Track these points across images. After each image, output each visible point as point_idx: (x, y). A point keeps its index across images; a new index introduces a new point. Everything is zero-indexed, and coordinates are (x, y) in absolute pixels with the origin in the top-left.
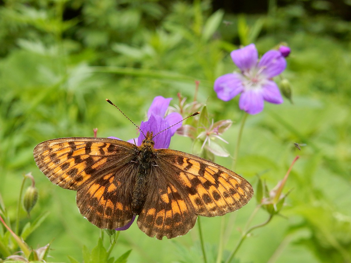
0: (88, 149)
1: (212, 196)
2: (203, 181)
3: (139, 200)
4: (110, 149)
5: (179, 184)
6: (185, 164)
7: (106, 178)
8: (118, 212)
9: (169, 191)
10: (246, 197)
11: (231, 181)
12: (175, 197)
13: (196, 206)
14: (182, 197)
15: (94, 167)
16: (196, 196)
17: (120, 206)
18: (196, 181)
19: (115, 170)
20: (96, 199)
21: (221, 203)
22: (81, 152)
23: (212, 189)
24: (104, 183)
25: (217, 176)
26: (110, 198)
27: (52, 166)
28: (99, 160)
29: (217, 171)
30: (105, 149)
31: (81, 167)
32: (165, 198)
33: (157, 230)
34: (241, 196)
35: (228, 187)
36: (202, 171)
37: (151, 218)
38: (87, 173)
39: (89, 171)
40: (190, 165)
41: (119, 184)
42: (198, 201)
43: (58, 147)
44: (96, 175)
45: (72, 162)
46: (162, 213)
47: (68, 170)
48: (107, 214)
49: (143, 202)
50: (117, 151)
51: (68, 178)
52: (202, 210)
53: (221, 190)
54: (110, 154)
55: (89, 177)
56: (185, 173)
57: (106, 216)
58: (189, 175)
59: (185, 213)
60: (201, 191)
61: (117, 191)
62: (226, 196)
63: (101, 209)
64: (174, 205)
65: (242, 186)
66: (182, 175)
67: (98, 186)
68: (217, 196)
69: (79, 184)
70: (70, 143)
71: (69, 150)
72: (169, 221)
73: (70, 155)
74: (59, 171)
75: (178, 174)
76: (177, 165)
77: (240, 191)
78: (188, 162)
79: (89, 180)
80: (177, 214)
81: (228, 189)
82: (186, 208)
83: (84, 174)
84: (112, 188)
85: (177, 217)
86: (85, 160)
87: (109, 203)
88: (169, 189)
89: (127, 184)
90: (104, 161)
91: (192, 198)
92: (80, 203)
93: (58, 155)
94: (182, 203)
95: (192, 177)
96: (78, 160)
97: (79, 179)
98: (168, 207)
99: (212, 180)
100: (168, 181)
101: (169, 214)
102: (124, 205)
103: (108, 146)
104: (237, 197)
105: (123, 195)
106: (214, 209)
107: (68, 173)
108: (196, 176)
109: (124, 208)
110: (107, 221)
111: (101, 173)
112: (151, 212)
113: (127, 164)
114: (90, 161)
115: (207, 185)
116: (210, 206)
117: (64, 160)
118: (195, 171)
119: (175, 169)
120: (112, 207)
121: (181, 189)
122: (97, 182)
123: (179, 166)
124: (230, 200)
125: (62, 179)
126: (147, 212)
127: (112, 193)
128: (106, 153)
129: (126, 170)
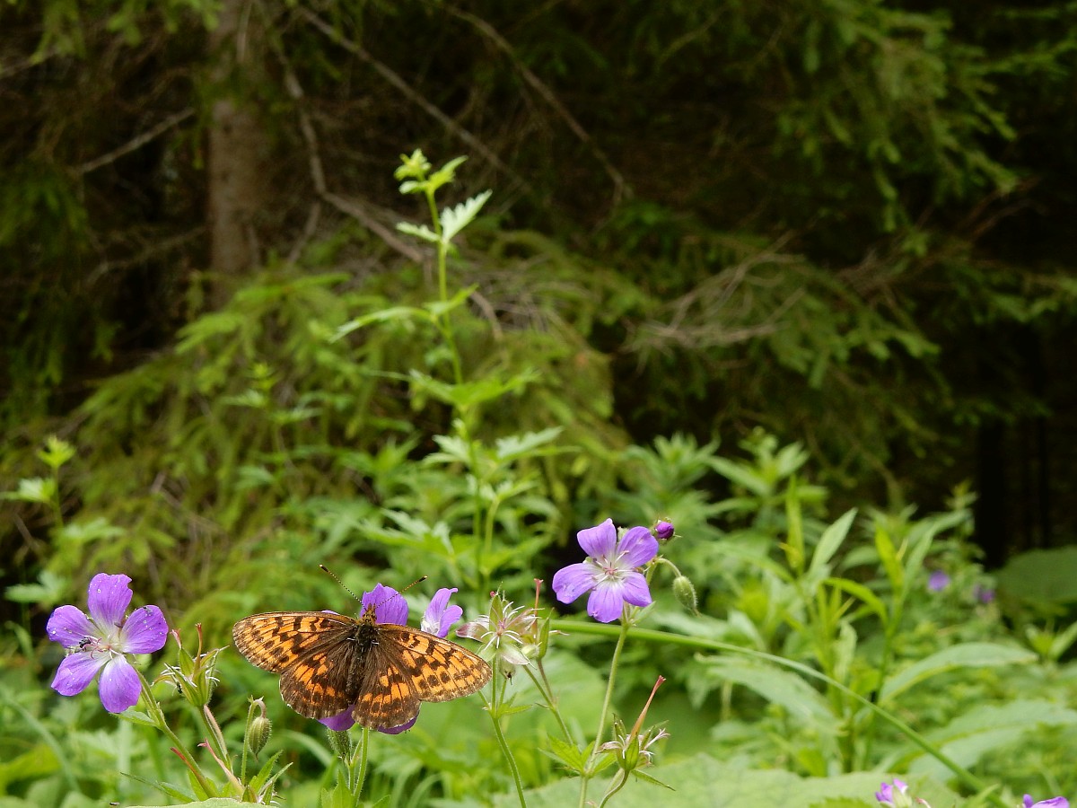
0: (297, 624)
1: (439, 677)
2: (430, 660)
3: (353, 684)
4: (323, 626)
5: (401, 664)
6: (411, 641)
7: (316, 658)
8: (328, 699)
9: (390, 673)
10: (481, 680)
11: (465, 661)
12: (395, 679)
13: (419, 690)
14: (404, 679)
15: (302, 645)
16: (420, 677)
17: (331, 692)
18: (421, 661)
19: (326, 648)
20: (303, 682)
21: (450, 686)
22: (289, 629)
23: (440, 669)
24: (313, 664)
25: (448, 655)
26: (318, 682)
27: (253, 645)
28: (309, 637)
29: (449, 650)
30: (317, 625)
31: (287, 646)
32: (384, 681)
33: (372, 718)
34: (476, 679)
35: (461, 668)
36: (431, 649)
37: (366, 705)
38: (294, 653)
39: (296, 650)
40: (417, 642)
41: (331, 665)
42: (422, 684)
43: (262, 624)
44: (305, 655)
45: (277, 640)
46: (379, 699)
47: (271, 649)
48: (315, 701)
49: (359, 686)
50: (332, 626)
51: (271, 659)
52: (426, 694)
53: (451, 672)
54: (322, 630)
55: (296, 657)
56: (409, 651)
57: (313, 703)
58: (413, 654)
59: (406, 699)
60: (427, 672)
61: (328, 674)
62: (458, 678)
63: (307, 695)
64: (394, 689)
65: (479, 667)
66: (405, 653)
67: (306, 667)
68: (445, 678)
69: (285, 665)
70: (277, 619)
71: (275, 627)
72: (386, 708)
73: (275, 632)
74: (261, 651)
75: (402, 652)
76: (401, 642)
77: (476, 673)
78: (415, 639)
79: (296, 661)
80: (397, 700)
81: (460, 671)
82: (408, 693)
83: (289, 654)
84: (322, 669)
85: (396, 703)
86: (292, 637)
87: (318, 688)
88: (389, 670)
89: (342, 666)
90: (315, 638)
91: (416, 680)
92: (284, 688)
93: (261, 632)
94: (404, 687)
95: (417, 656)
96: (284, 637)
97: (284, 659)
98: (387, 691)
99: (442, 660)
100: (389, 660)
101: (387, 699)
102: (337, 690)
103: (321, 621)
104: (470, 680)
105: (335, 679)
106: (440, 693)
107: (271, 653)
108: (423, 655)
109: (336, 694)
110: (314, 708)
111: (310, 652)
112: (367, 697)
113: (341, 642)
114: (298, 638)
115: (435, 665)
116: (435, 690)
117: (268, 637)
118: (422, 649)
119: (399, 647)
120: (322, 692)
121: (404, 670)
122: (305, 664)
123: (403, 644)
124: (461, 683)
125: (264, 660)
126: (362, 698)
127: (322, 675)
128: (318, 630)
129: (341, 649)
